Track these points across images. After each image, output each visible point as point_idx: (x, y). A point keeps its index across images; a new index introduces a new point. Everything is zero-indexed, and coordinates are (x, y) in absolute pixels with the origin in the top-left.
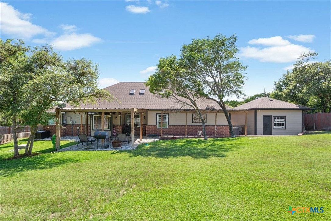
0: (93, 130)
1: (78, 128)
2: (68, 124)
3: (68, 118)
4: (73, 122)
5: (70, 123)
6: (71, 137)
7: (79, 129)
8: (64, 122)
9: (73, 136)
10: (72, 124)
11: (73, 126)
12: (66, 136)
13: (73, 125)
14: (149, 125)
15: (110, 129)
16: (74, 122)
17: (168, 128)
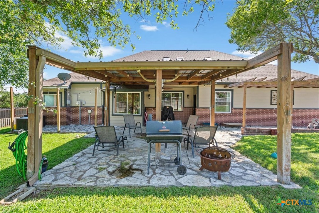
0: (113, 115)
1: (89, 111)
2: (73, 106)
3: (74, 97)
4: (81, 103)
5: (77, 104)
6: (79, 126)
7: (90, 114)
8: (68, 102)
9: (81, 124)
10: (79, 105)
11: (81, 109)
12: (71, 125)
13: (81, 107)
14: (200, 108)
15: (140, 114)
16: (84, 103)
17: (231, 112)
